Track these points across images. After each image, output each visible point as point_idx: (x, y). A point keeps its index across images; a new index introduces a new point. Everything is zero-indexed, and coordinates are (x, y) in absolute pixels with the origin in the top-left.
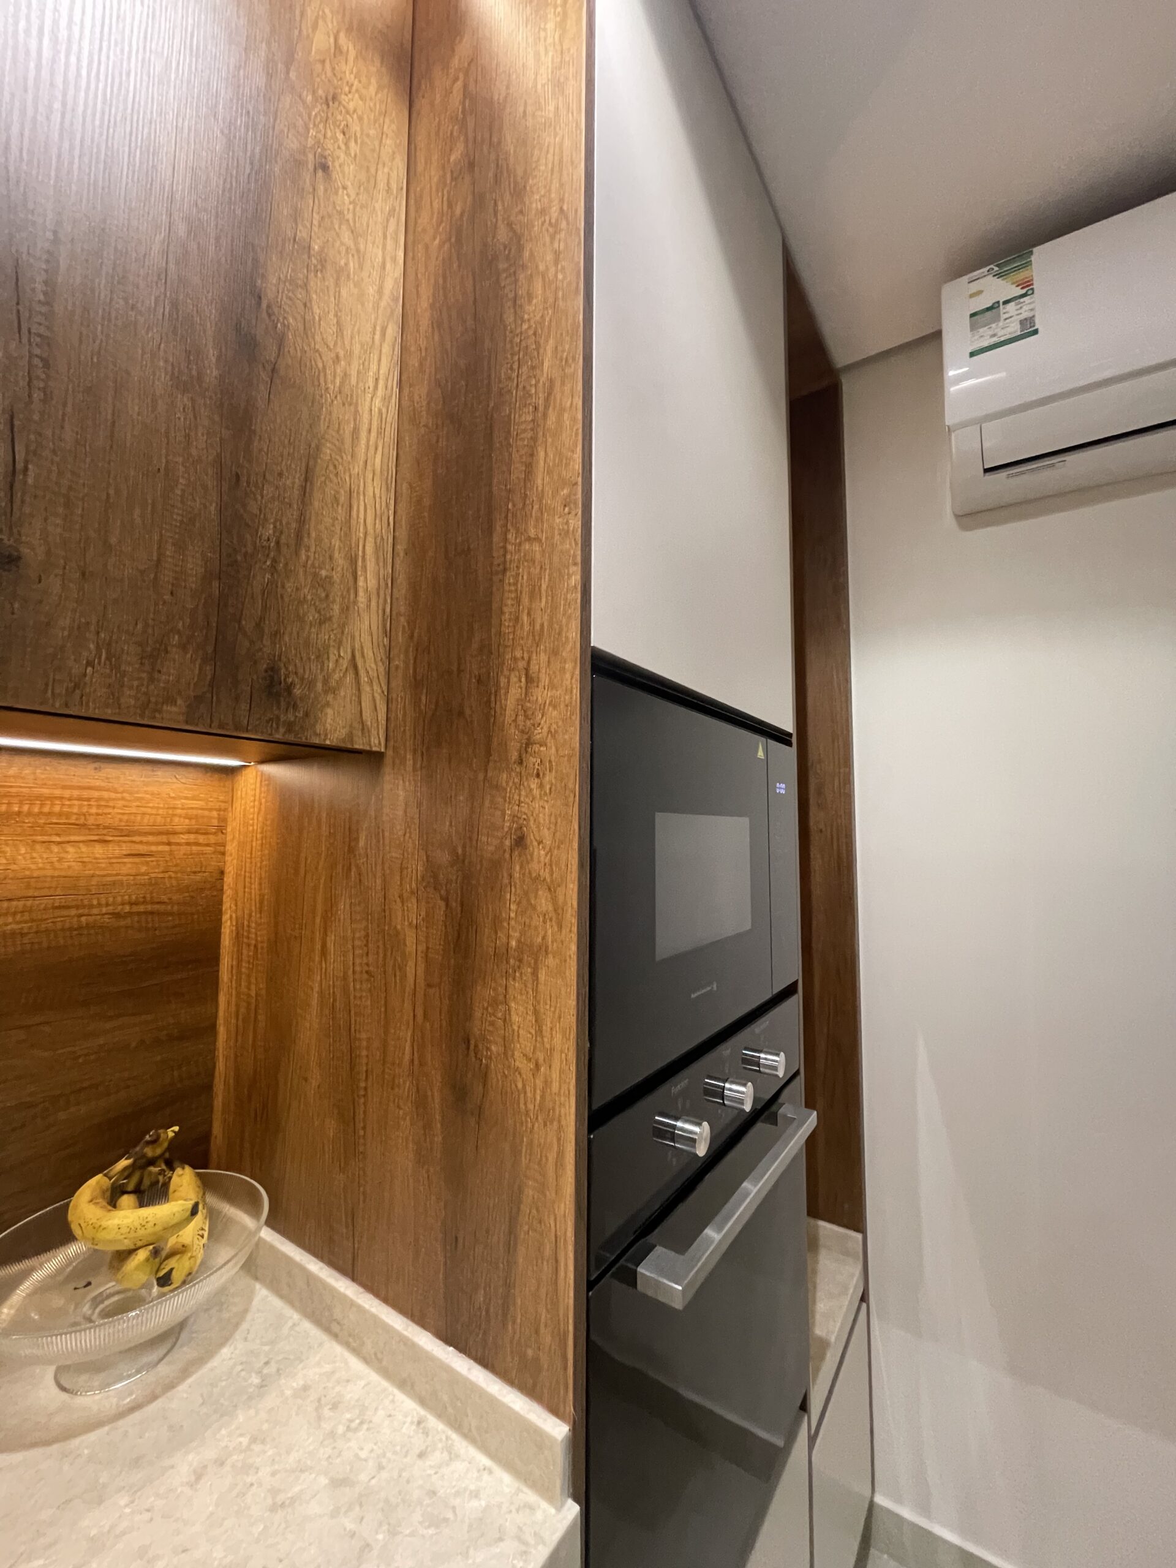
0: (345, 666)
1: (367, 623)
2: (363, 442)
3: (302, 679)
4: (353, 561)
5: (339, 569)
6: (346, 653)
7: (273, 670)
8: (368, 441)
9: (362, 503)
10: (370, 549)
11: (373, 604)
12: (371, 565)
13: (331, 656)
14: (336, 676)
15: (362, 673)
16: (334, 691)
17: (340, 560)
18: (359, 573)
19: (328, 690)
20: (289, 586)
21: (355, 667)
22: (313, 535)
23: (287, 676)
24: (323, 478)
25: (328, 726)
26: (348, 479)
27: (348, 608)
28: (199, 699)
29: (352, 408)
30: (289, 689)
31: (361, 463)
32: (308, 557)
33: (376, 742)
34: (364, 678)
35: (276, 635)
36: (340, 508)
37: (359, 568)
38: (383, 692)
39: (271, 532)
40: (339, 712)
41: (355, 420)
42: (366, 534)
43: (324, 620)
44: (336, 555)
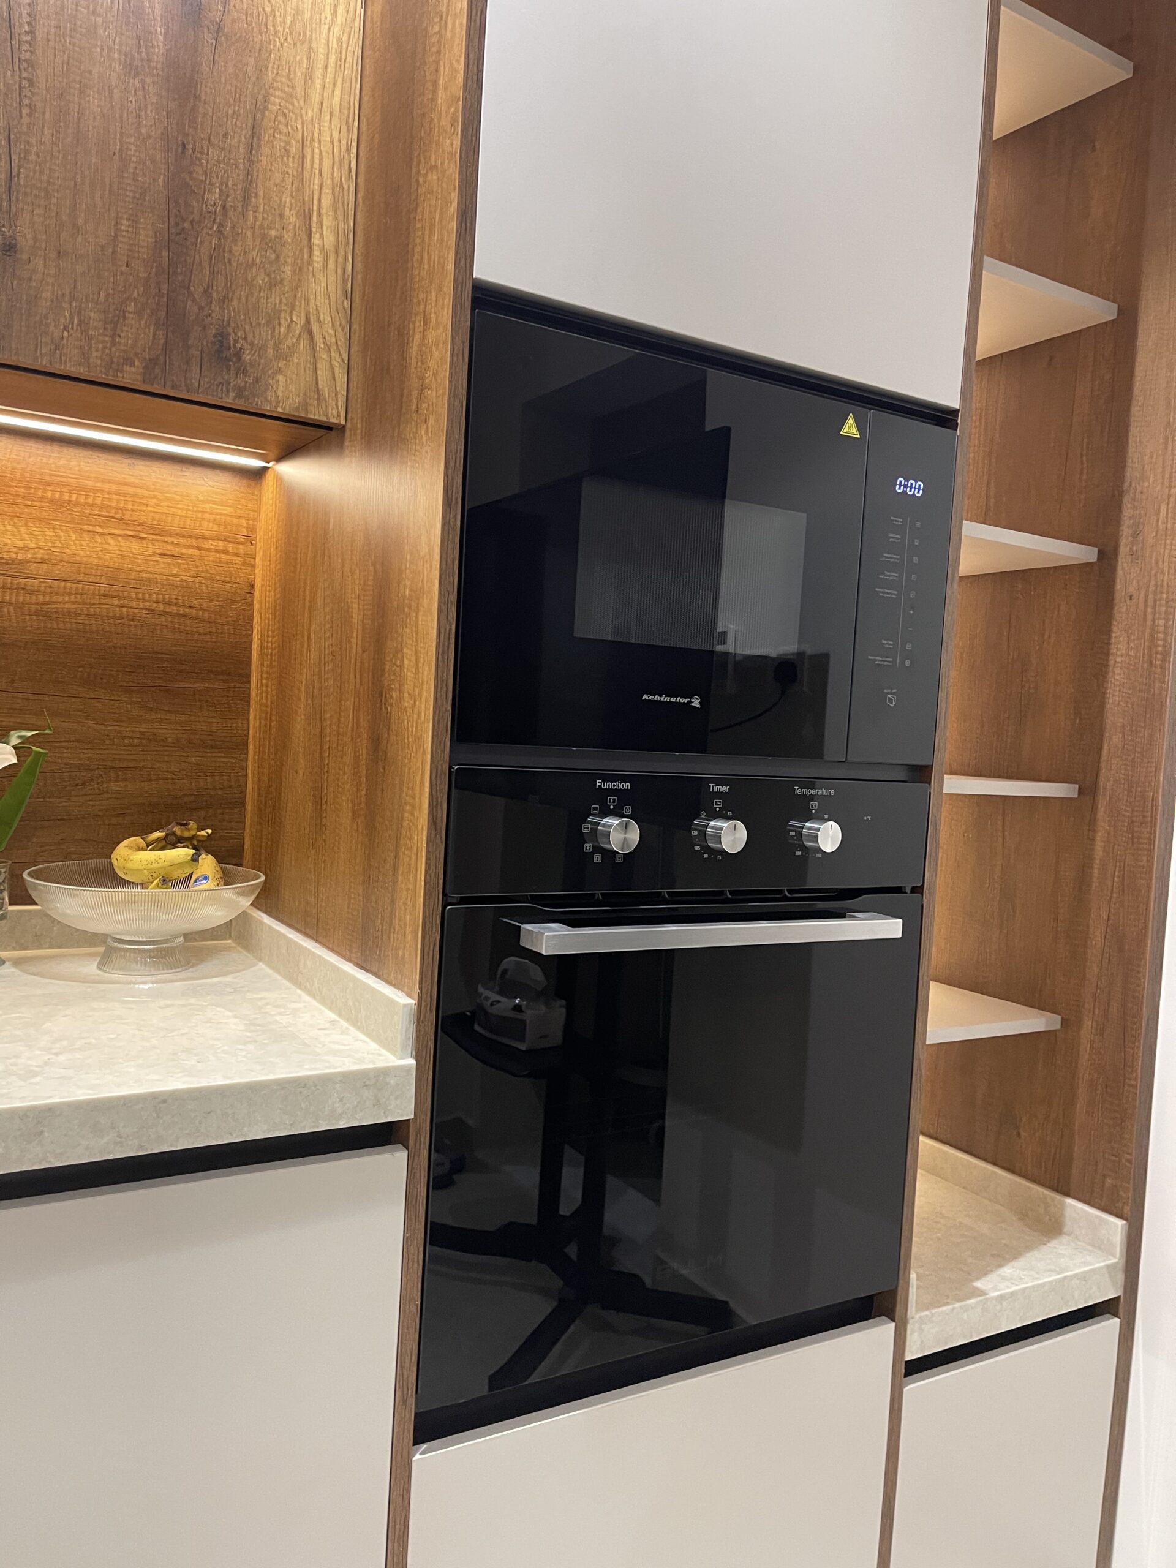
0: (298, 332)
1: (324, 284)
2: (318, 82)
3: (252, 344)
4: (307, 217)
5: (291, 227)
6: (299, 319)
7: (221, 336)
8: (324, 78)
9: (317, 151)
10: (326, 201)
11: (331, 264)
12: (327, 221)
13: (282, 321)
14: (289, 342)
15: (318, 338)
16: (287, 357)
17: (292, 218)
18: (314, 230)
19: (279, 355)
20: (237, 249)
21: (310, 333)
22: (261, 193)
23: (236, 341)
24: (271, 131)
25: (280, 393)
26: (299, 127)
27: (301, 269)
28: (154, 361)
29: (306, 46)
30: (238, 354)
31: (316, 106)
32: (256, 218)
33: (334, 413)
34: (320, 345)
35: (224, 300)
36: (291, 160)
37: (314, 225)
38: (343, 360)
39: (217, 196)
40: (291, 379)
41: (308, 59)
42: (321, 186)
43: (273, 284)
44: (287, 212)
